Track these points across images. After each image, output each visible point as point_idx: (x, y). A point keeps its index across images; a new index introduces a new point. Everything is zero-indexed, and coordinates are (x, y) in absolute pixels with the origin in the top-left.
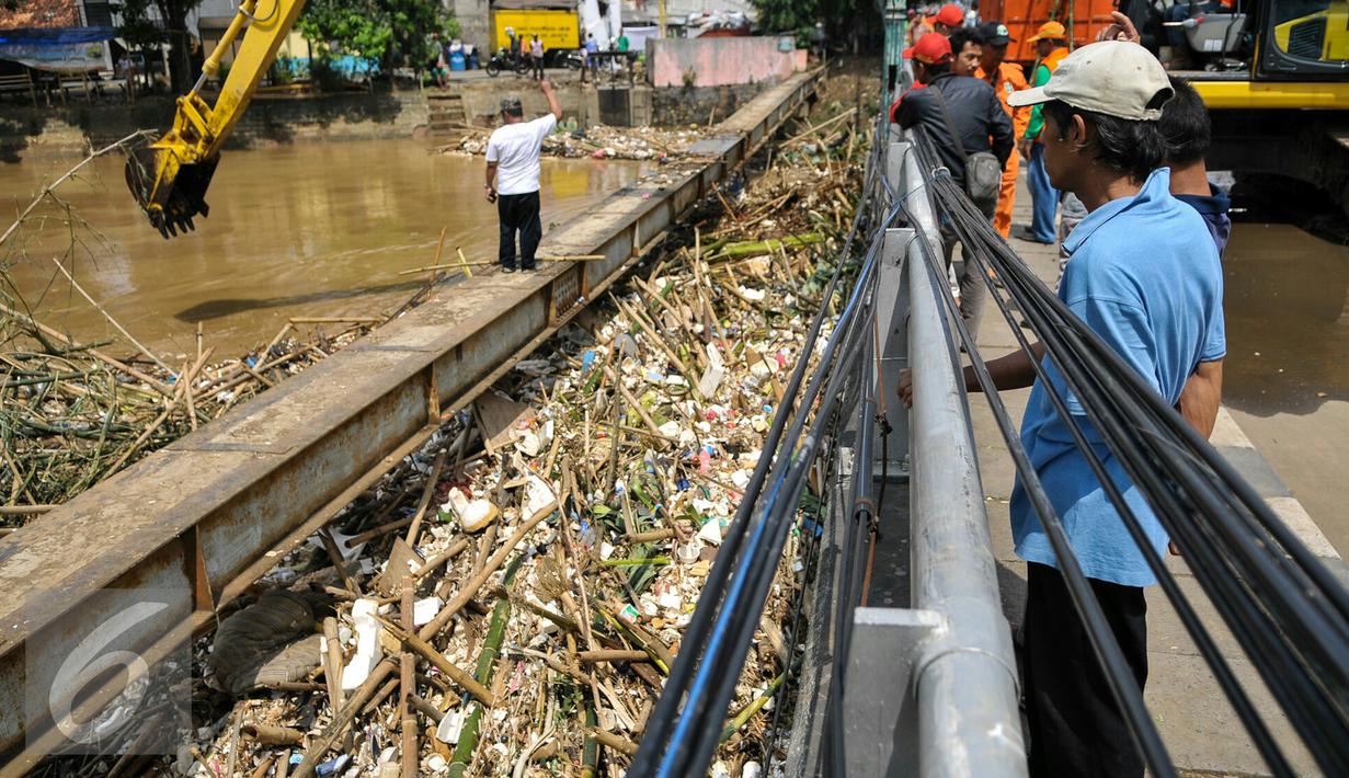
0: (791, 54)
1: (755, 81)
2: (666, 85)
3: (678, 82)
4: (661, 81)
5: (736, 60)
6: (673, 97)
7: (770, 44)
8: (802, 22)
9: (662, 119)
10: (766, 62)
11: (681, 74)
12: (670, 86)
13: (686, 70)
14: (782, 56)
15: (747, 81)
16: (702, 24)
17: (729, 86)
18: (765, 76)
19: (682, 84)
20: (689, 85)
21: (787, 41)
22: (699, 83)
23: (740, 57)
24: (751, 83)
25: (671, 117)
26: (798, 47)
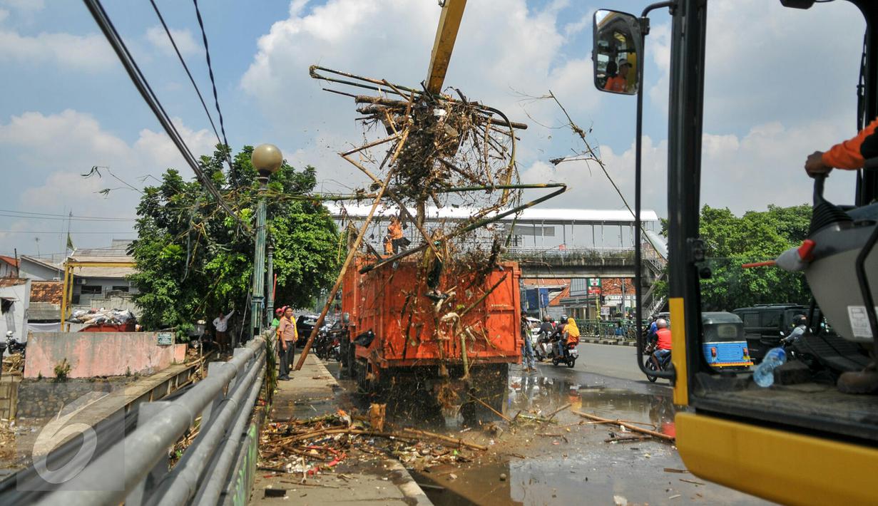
0: (171, 348)
1: (132, 373)
2: (37, 376)
3: (50, 373)
4: (31, 372)
5: (114, 353)
6: (42, 388)
7: (151, 339)
8: (183, 319)
9: (28, 411)
10: (145, 355)
11: (53, 365)
12: (40, 377)
13: (60, 362)
14: (162, 350)
15: (124, 372)
16: (85, 320)
17: (105, 377)
18: (143, 367)
19: (54, 376)
20: (61, 377)
21: (167, 337)
22: (73, 374)
23: (118, 349)
24: (128, 375)
25: (39, 409)
26: (178, 341)
